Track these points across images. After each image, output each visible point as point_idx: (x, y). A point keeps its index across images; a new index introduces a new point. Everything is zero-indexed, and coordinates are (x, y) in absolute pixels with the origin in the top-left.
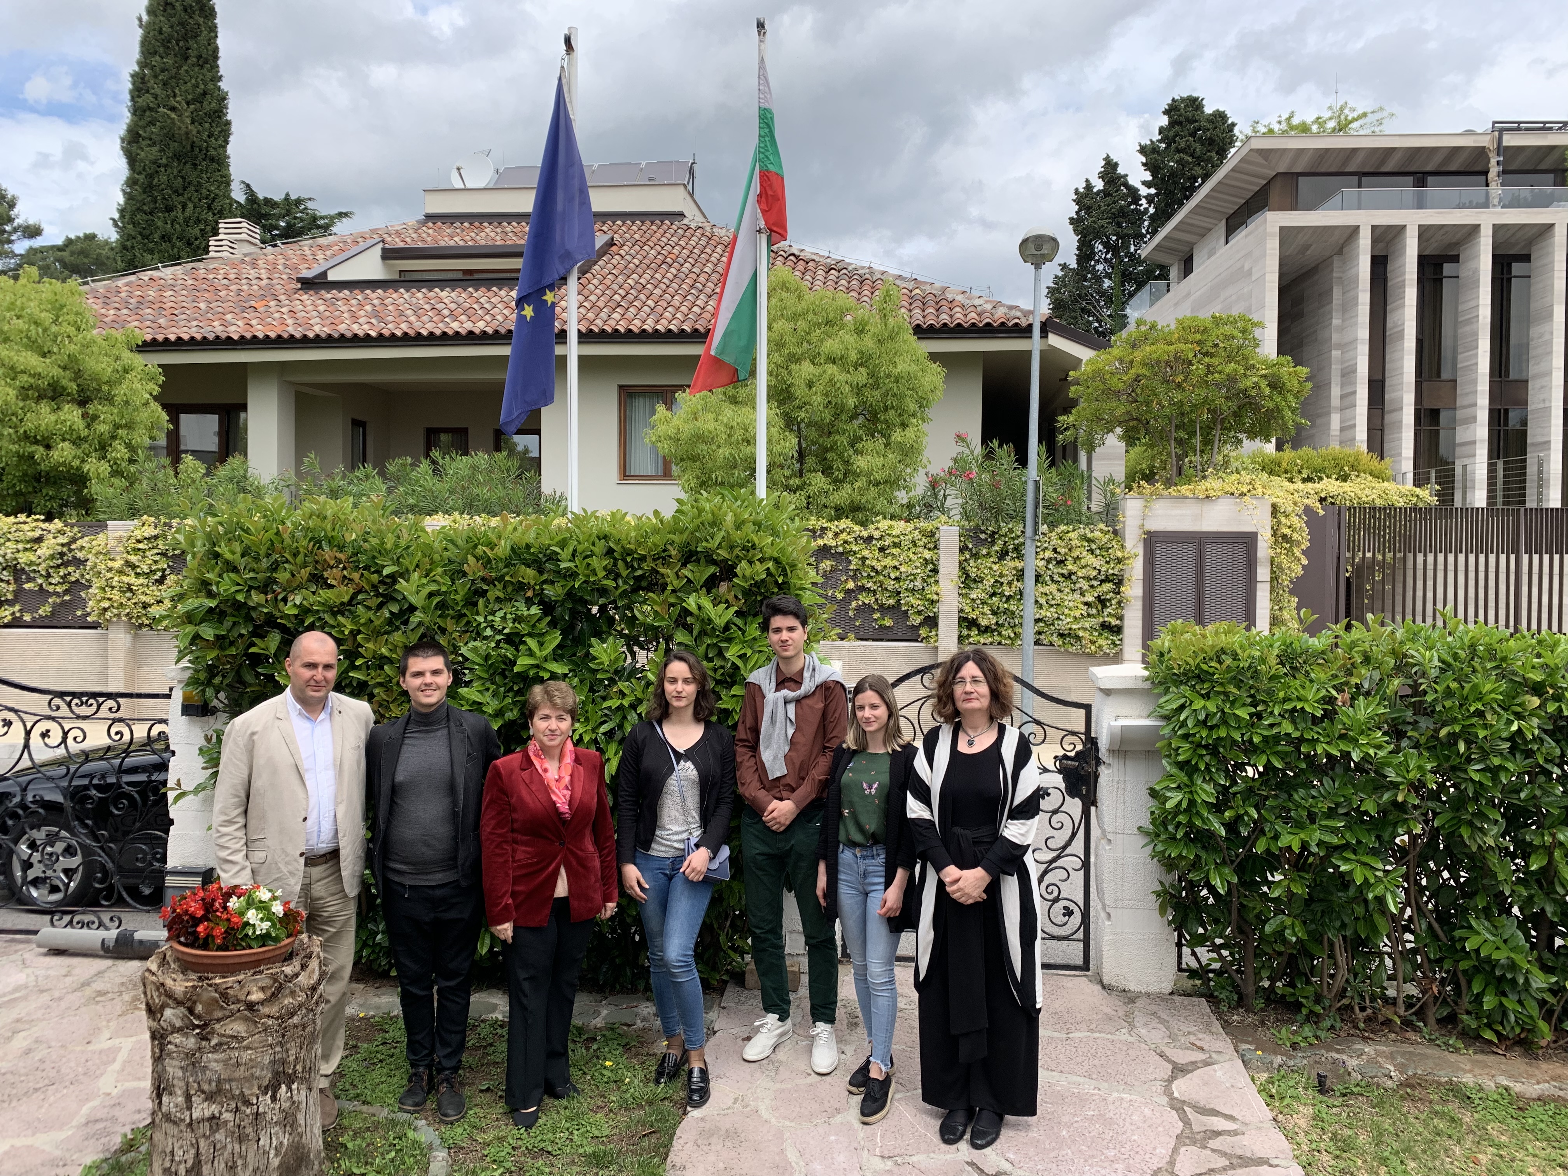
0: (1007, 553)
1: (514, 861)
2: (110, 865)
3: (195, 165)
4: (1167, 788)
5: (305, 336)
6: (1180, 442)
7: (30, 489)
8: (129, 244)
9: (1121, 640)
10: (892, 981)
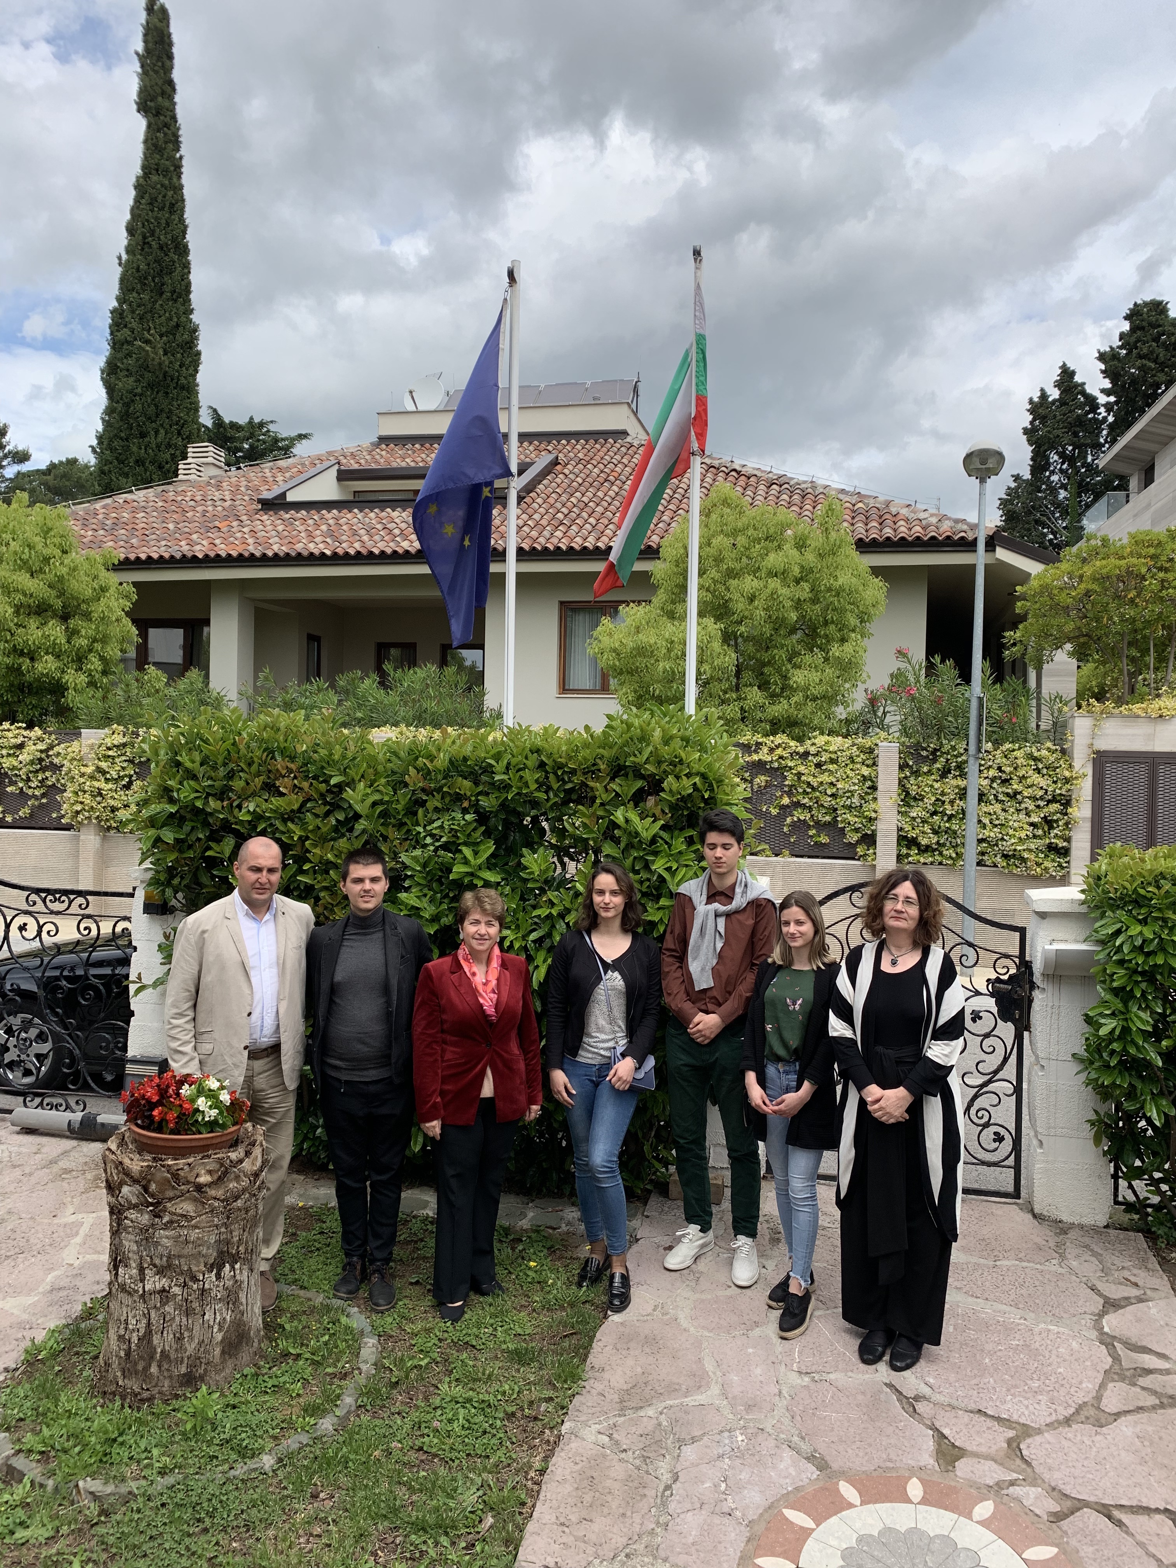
0: (949, 772)
1: (443, 1061)
2: (77, 1052)
3: (167, 393)
4: (1101, 1015)
5: (264, 555)
6: (1133, 660)
7: (16, 699)
8: (106, 468)
9: (1068, 862)
10: (813, 1197)
